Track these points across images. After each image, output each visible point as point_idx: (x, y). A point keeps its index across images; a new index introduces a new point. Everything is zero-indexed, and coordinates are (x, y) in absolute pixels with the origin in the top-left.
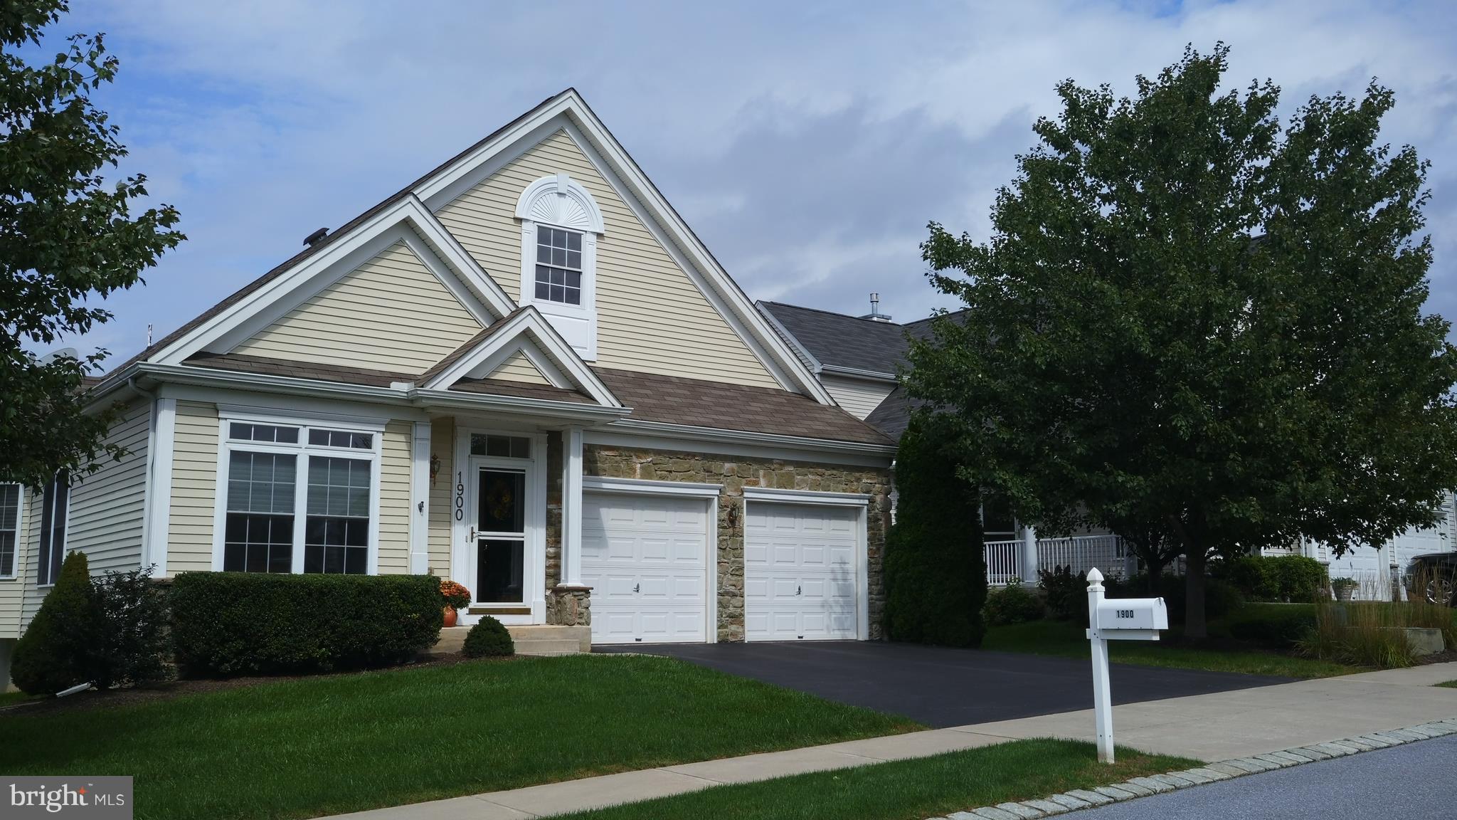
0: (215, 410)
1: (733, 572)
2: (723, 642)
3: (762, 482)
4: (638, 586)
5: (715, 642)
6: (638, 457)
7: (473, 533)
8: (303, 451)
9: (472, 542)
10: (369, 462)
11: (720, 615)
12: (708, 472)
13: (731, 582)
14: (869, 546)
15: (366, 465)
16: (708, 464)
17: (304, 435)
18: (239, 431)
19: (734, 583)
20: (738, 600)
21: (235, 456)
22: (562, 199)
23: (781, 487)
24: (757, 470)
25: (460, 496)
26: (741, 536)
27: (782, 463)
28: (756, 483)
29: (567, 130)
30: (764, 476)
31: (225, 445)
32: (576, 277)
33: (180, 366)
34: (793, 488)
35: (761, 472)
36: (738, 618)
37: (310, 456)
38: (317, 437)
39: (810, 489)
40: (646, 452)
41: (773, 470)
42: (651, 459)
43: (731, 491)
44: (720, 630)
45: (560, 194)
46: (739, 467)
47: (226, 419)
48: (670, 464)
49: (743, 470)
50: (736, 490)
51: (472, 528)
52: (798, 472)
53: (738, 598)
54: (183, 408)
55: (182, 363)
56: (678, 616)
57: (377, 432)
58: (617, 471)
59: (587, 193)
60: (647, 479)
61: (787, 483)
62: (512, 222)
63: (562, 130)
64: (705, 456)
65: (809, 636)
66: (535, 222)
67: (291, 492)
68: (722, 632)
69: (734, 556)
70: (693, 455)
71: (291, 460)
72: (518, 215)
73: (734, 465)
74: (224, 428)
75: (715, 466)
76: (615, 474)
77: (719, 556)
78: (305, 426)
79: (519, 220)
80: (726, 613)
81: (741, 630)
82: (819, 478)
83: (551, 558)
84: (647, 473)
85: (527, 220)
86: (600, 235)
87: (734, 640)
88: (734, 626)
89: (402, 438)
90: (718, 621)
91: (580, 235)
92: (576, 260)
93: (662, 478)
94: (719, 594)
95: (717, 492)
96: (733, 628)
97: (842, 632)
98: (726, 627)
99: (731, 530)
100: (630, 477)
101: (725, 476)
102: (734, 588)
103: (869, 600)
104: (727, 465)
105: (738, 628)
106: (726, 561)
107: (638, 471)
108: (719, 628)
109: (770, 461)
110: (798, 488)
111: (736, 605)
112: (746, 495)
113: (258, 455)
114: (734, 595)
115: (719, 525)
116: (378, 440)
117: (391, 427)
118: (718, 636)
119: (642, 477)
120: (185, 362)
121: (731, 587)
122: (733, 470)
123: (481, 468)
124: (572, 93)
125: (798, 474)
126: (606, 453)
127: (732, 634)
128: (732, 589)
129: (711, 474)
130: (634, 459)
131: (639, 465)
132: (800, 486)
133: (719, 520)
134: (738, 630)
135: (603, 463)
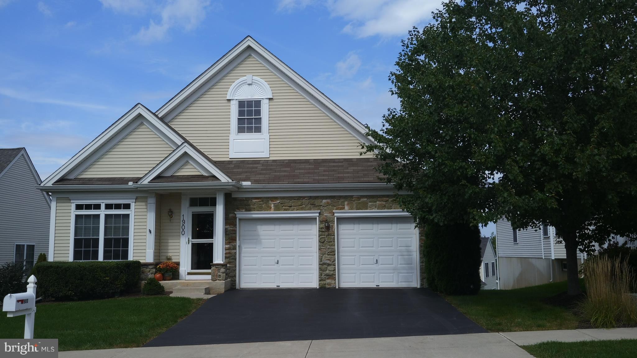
0: (69, 200)
1: (329, 254)
2: (322, 288)
3: (346, 207)
4: (278, 261)
5: (318, 288)
6: (272, 201)
7: (189, 240)
8: (103, 213)
9: (189, 244)
10: (129, 214)
11: (321, 275)
12: (312, 205)
13: (327, 258)
14: (420, 237)
15: (127, 216)
16: (312, 201)
17: (103, 206)
18: (79, 207)
19: (329, 259)
20: (332, 267)
21: (77, 217)
22: (250, 86)
23: (359, 209)
24: (344, 202)
25: (183, 225)
26: (333, 235)
27: (359, 197)
28: (343, 208)
29: (252, 55)
30: (348, 204)
31: (74, 212)
32: (259, 121)
33: (52, 185)
34: (367, 209)
35: (346, 203)
36: (332, 276)
37: (105, 214)
38: (108, 207)
39: (378, 209)
40: (276, 198)
41: (354, 201)
42: (279, 201)
43: (327, 213)
44: (320, 282)
45: (249, 84)
46: (332, 201)
47: (74, 203)
48: (291, 203)
49: (334, 203)
50: (330, 213)
51: (189, 238)
52: (369, 201)
53: (332, 266)
54: (59, 200)
55: (52, 184)
56: (301, 275)
57: (132, 202)
58: (260, 209)
59: (263, 81)
60: (277, 211)
61: (364, 207)
62: (226, 101)
63: (250, 55)
64: (310, 197)
65: (383, 285)
66: (236, 99)
67: (98, 228)
68: (321, 283)
69: (329, 246)
70: (304, 197)
71: (98, 216)
72: (228, 98)
73: (329, 201)
74: (73, 206)
75: (317, 202)
76: (260, 210)
77: (319, 246)
78: (103, 203)
79: (229, 100)
80: (324, 274)
81: (333, 282)
82: (384, 203)
83: (227, 250)
84: (277, 208)
85: (233, 100)
86: (270, 99)
87: (329, 287)
88: (330, 280)
89: (144, 204)
90: (319, 277)
91: (260, 101)
92: (258, 112)
93: (285, 210)
94: (320, 264)
95: (318, 215)
96: (328, 281)
97: (407, 283)
98: (325, 280)
99: (326, 233)
100: (268, 211)
101: (323, 206)
102: (329, 261)
103: (420, 266)
104: (324, 201)
105: (331, 281)
106: (324, 248)
107: (273, 208)
108: (320, 281)
109: (352, 197)
110: (370, 209)
111: (330, 269)
112: (335, 215)
113: (86, 215)
114: (329, 265)
115: (319, 230)
116: (133, 206)
117: (137, 200)
118: (319, 285)
119: (275, 210)
120: (54, 184)
121: (327, 261)
122: (328, 203)
123: (192, 212)
124: (249, 38)
125: (370, 202)
126: (255, 201)
127: (327, 284)
128: (328, 262)
129: (314, 206)
130: (270, 202)
131: (273, 205)
132: (371, 208)
133: (319, 228)
134: (332, 282)
135: (253, 205)
